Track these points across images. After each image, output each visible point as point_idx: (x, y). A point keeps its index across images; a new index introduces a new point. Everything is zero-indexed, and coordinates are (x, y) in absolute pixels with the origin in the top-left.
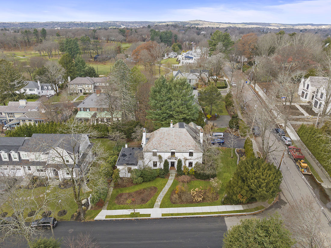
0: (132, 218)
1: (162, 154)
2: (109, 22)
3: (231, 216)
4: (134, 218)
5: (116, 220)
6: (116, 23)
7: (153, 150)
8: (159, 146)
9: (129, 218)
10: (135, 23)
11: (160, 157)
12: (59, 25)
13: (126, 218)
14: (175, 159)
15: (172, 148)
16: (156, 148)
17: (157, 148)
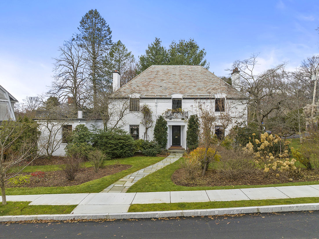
1: (151, 105)
7: (130, 94)
8: (144, 89)
11: (147, 112)
14: (183, 119)
15: (174, 92)
17: (140, 93)
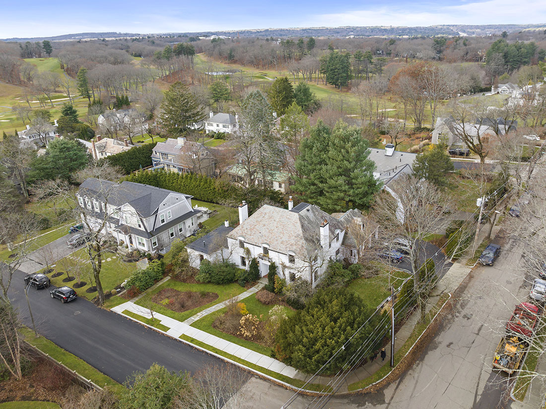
0: (146, 325)
1: (251, 248)
2: (440, 27)
3: (265, 379)
4: (148, 325)
5: (130, 319)
6: (451, 28)
7: (239, 236)
8: (249, 233)
9: (143, 323)
10: (488, 28)
11: (248, 251)
12: (356, 31)
13: (140, 322)
15: (265, 242)
16: (244, 234)
17: (245, 236)
